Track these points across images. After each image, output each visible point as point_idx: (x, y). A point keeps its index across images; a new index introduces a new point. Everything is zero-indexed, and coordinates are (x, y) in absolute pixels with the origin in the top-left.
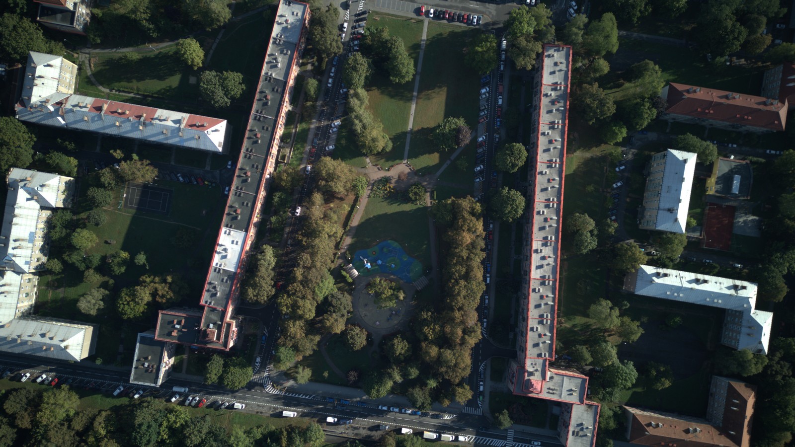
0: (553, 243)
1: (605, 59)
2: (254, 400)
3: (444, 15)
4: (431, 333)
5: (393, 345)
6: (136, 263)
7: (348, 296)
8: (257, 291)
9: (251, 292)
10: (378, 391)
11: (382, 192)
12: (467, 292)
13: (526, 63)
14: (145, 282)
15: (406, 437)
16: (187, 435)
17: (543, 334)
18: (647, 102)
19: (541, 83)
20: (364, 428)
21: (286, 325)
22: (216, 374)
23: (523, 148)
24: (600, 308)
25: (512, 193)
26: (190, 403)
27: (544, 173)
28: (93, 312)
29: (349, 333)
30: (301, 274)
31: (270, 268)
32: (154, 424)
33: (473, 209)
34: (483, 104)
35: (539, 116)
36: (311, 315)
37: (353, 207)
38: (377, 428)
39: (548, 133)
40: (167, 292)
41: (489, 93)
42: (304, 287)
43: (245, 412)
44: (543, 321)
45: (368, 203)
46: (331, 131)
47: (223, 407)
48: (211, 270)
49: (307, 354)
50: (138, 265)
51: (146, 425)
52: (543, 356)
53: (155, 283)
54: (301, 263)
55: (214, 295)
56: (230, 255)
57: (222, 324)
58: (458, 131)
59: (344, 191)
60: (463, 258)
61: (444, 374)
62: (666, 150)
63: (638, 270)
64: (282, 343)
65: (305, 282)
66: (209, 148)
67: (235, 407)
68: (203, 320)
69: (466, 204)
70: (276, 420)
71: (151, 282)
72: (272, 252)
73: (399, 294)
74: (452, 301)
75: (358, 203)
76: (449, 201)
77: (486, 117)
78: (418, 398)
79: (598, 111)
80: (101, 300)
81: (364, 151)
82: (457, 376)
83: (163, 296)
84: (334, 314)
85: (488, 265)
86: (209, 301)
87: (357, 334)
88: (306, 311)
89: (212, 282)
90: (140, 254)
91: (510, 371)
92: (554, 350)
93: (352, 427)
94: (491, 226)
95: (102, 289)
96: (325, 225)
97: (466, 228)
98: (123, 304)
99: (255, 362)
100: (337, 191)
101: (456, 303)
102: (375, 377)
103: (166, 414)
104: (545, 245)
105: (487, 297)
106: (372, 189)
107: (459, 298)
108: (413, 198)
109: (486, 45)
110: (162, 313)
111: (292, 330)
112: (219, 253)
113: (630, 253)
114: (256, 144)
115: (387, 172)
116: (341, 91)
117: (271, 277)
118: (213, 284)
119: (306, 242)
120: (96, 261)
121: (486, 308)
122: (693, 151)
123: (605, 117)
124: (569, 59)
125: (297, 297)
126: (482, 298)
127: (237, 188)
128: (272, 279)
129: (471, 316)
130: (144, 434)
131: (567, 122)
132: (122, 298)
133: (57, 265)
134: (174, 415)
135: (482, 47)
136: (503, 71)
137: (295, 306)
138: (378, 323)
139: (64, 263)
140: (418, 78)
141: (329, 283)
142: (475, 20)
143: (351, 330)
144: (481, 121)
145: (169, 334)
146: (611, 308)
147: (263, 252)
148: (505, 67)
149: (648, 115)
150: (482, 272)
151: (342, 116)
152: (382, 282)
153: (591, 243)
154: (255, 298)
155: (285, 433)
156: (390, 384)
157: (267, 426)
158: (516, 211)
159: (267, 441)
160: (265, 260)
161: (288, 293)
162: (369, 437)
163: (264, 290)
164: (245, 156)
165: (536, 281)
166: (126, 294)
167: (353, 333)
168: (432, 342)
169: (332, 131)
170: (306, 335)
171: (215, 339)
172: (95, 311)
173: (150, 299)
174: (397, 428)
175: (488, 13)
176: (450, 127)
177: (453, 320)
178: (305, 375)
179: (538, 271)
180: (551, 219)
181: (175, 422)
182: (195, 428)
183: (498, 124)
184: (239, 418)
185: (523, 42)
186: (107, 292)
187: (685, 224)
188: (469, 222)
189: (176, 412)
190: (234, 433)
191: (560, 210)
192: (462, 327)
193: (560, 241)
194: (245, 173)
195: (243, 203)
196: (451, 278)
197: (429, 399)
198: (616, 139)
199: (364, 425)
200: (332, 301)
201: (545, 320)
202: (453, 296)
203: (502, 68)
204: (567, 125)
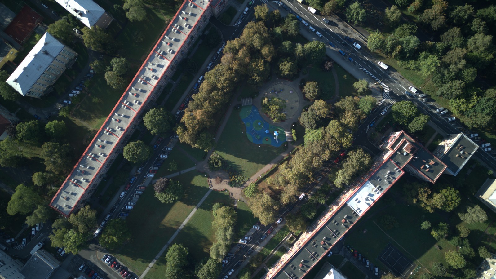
0: (142, 77)
1: (33, 182)
2: (400, 88)
3: (127, 275)
4: (260, 64)
5: (289, 71)
6: (431, 224)
7: (301, 121)
8: (362, 160)
9: (367, 161)
10: (317, 46)
11: (239, 178)
12: (220, 78)
13: (88, 212)
14: (432, 208)
15: (315, 5)
16: (460, 90)
17: (184, 20)
18: (19, 137)
19: (85, 191)
20: (339, 28)
21: (354, 125)
22: (420, 119)
23: (124, 154)
24: (135, 15)
25: (150, 127)
26: (444, 110)
27: (120, 129)
28: (477, 207)
29: (314, 96)
30: (325, 153)
31: (344, 170)
32: (479, 109)
33: (183, 131)
34: (136, 198)
35: (100, 169)
36: (333, 123)
37: (264, 178)
38: (330, 23)
39: (101, 154)
40: (421, 193)
41: (127, 204)
42: (328, 144)
43: (411, 83)
44: (179, 29)
45: (252, 175)
46: (250, 238)
47: (424, 95)
48: (384, 191)
49: (350, 98)
50: (430, 222)
51: (484, 112)
52: (193, 5)
53: (425, 204)
54: (321, 161)
55: (392, 173)
56: (366, 195)
57: (398, 150)
58: (162, 191)
59: (264, 193)
60: (209, 102)
61: (267, 32)
62: (25, 96)
63: (94, 26)
64: (364, 115)
65: (325, 147)
66: (339, 275)
67: (416, 90)
68: (409, 160)
69: (186, 137)
70: (394, 66)
71: (428, 206)
72: (336, 180)
73: (266, 102)
74: (234, 77)
75: (259, 179)
76: (196, 146)
77: (139, 189)
78: (293, 26)
79: (56, 150)
80: (467, 213)
81: (235, 212)
82: (259, 25)
83: (425, 192)
84: (318, 114)
85: (195, 88)
86: (397, 171)
87: (309, 92)
88: (336, 127)
89: (387, 183)
90: (424, 229)
91: (221, 9)
92: (183, 5)
93: (346, 33)
94: (178, 113)
95: (462, 219)
96: (290, 178)
97: (195, 122)
98: (455, 202)
99: (386, 113)
100: (269, 197)
101: (232, 74)
102: (313, 57)
103: (465, 111)
104: (148, 79)
105: (208, 67)
106: (244, 183)
107: (227, 76)
108: (220, 162)
109: (109, 239)
110: (434, 181)
111: (352, 120)
112: (372, 200)
113: (92, 40)
114: (306, 259)
115: (227, 189)
116: (227, 261)
117: (347, 164)
118: (388, 181)
119: (310, 174)
120: (455, 240)
121: (213, 61)
122: (7, 84)
123: (54, 143)
124: (56, 198)
125: (336, 140)
126: (212, 68)
127: (335, 237)
128: (347, 162)
129: (226, 60)
130: (489, 107)
131: (84, 154)
132: (454, 207)
133: (482, 252)
134: (461, 108)
135: (113, 240)
136: (109, 214)
137: (342, 135)
138: (291, 92)
139: (476, 251)
140: (170, 242)
141: (309, 137)
142: (107, 259)
143: (311, 97)
144: (144, 188)
145: (436, 164)
146: (128, 10)
147: (342, 183)
148: (106, 215)
149: (23, 128)
150: (201, 85)
151: (236, 244)
152: (273, 118)
153: (116, 63)
154: (366, 155)
155: (394, 54)
156: (307, 46)
157: (402, 65)
158: (154, 113)
159: (409, 55)
160: (345, 177)
161: (341, 147)
162: (339, 20)
163: (356, 158)
164: (318, 256)
165: (169, 58)
166: (449, 207)
167: (312, 94)
168: (262, 57)
169: (248, 238)
170: (344, 110)
171: (408, 143)
172: (475, 207)
173: (435, 195)
174: (317, 15)
175: (96, 259)
176: (167, 196)
177: (240, 65)
178: (360, 85)
179: (163, 64)
180: (133, 94)
181: (463, 103)
182: (453, 92)
183: (133, 179)
184: (417, 82)
185: (81, 228)
186: (459, 215)
187: (42, 38)
188: (191, 125)
189: (458, 109)
190: (429, 73)
191: (124, 97)
192: (236, 56)
193: (136, 76)
194: (324, 244)
195: (337, 224)
196: (225, 94)
197: (286, 21)
198: (57, 124)
199: (338, 30)
200: (314, 124)
201: (178, 28)
202: (230, 80)
203: (109, 216)
204: (85, 152)
